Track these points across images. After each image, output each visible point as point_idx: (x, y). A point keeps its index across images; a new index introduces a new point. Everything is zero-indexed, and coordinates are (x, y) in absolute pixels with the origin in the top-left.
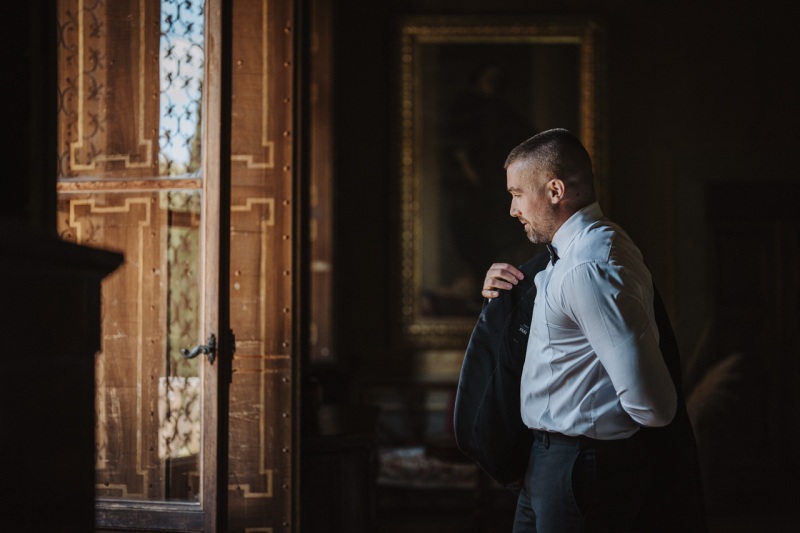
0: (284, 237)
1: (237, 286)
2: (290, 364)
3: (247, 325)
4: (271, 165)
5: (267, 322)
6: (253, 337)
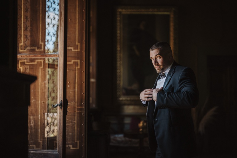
1: (69, 86)
2: (84, 109)
3: (72, 98)
4: (79, 50)
5: (78, 97)
6: (73, 101)
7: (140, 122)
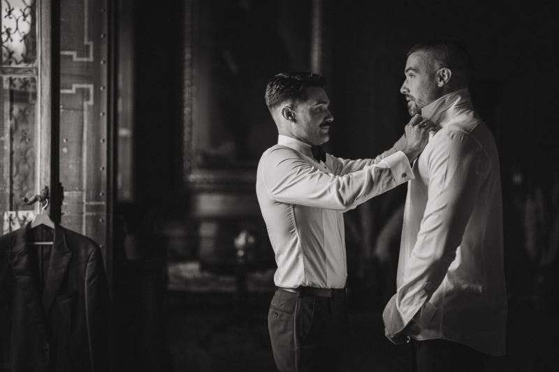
0: (101, 114)
1: (65, 150)
2: (105, 208)
3: (73, 179)
4: (91, 59)
5: (88, 177)
6: (77, 189)
7: (237, 235)
